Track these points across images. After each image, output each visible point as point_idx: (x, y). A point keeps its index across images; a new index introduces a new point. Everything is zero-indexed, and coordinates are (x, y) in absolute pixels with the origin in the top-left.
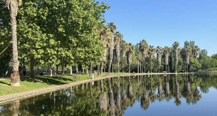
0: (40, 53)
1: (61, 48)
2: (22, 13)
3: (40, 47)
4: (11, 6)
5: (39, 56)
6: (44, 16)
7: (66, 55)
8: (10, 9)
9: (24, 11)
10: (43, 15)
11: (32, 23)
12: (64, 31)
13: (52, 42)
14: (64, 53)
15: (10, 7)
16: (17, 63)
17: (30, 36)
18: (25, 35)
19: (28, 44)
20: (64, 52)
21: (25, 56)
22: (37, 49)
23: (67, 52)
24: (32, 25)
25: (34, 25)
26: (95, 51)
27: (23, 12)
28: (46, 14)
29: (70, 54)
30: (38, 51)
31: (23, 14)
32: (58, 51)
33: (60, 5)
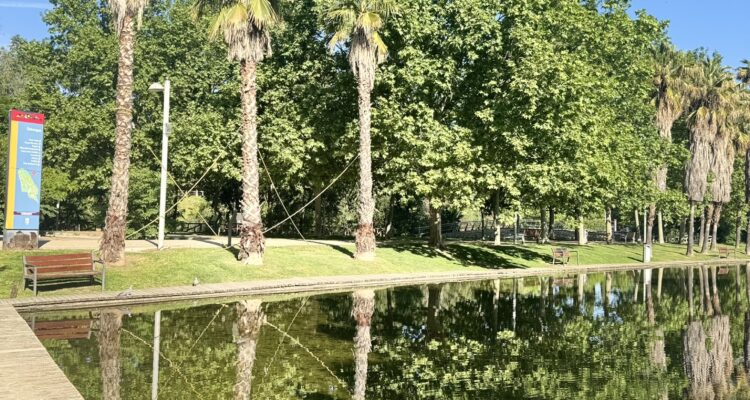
0: (431, 180)
1: (487, 167)
2: (389, 79)
3: (432, 165)
4: (361, 67)
5: (427, 189)
6: (443, 81)
7: (498, 183)
8: (358, 74)
9: (395, 73)
10: (442, 78)
11: (417, 102)
12: (491, 119)
13: (463, 150)
14: (494, 178)
15: (358, 69)
16: (368, 205)
17: (408, 136)
18: (397, 135)
19: (405, 157)
20: (494, 175)
21: (401, 189)
22: (422, 170)
23: (501, 177)
24: (416, 107)
25: (420, 107)
26: (583, 173)
27: (393, 76)
28: (447, 74)
29: (508, 182)
30: (425, 174)
31: (392, 82)
32: (476, 174)
33: (487, 45)
